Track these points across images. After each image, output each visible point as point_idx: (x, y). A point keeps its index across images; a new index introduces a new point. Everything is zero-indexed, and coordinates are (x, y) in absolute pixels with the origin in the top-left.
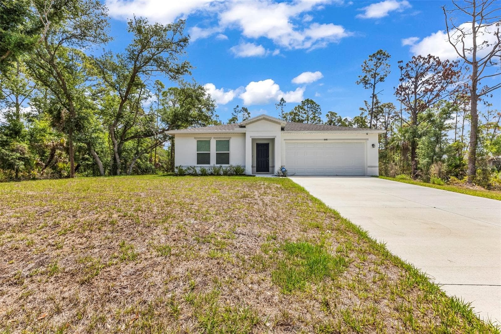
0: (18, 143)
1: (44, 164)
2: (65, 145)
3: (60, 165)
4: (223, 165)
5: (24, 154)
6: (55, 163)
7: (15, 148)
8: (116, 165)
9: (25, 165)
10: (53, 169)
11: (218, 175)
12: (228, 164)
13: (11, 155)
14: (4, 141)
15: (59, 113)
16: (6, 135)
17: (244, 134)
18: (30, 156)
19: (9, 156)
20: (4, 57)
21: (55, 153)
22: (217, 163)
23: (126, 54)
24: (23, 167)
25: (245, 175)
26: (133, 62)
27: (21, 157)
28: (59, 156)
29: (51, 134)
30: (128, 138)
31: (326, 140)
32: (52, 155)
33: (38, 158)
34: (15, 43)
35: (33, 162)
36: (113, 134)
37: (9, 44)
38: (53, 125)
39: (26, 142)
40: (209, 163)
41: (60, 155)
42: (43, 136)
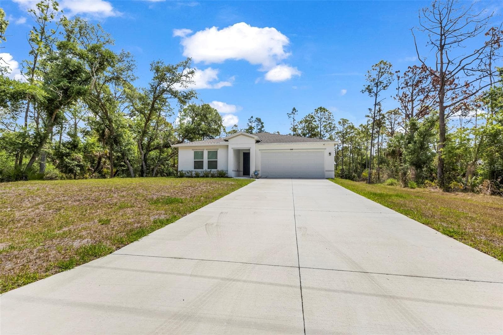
0: (76, 154)
1: (93, 170)
2: (108, 155)
3: (105, 170)
4: (213, 170)
5: (80, 162)
6: (101, 169)
7: (74, 158)
8: (143, 170)
9: (80, 170)
10: (99, 174)
11: (207, 177)
12: (217, 169)
13: (72, 163)
14: (67, 153)
15: (104, 131)
16: (69, 148)
17: (227, 146)
18: (84, 164)
19: (70, 164)
20: (69, 100)
21: (101, 161)
22: (208, 169)
23: (149, 88)
24: (79, 171)
25: (227, 177)
26: (153, 94)
27: (78, 165)
28: (104, 164)
29: (98, 147)
30: (152, 149)
31: (292, 149)
32: (99, 162)
33: (89, 165)
34: (76, 92)
35: (86, 168)
36: (141, 146)
37: (73, 93)
38: (99, 140)
39: (81, 153)
40: (203, 169)
41: (105, 162)
42: (92, 148)
